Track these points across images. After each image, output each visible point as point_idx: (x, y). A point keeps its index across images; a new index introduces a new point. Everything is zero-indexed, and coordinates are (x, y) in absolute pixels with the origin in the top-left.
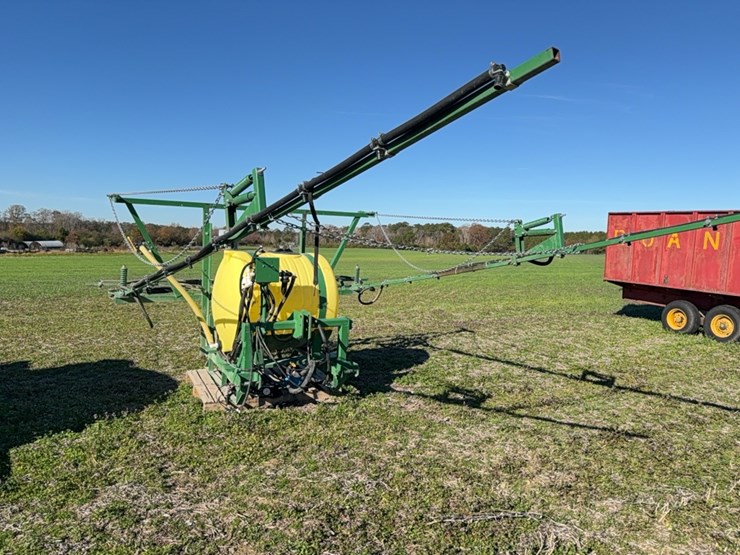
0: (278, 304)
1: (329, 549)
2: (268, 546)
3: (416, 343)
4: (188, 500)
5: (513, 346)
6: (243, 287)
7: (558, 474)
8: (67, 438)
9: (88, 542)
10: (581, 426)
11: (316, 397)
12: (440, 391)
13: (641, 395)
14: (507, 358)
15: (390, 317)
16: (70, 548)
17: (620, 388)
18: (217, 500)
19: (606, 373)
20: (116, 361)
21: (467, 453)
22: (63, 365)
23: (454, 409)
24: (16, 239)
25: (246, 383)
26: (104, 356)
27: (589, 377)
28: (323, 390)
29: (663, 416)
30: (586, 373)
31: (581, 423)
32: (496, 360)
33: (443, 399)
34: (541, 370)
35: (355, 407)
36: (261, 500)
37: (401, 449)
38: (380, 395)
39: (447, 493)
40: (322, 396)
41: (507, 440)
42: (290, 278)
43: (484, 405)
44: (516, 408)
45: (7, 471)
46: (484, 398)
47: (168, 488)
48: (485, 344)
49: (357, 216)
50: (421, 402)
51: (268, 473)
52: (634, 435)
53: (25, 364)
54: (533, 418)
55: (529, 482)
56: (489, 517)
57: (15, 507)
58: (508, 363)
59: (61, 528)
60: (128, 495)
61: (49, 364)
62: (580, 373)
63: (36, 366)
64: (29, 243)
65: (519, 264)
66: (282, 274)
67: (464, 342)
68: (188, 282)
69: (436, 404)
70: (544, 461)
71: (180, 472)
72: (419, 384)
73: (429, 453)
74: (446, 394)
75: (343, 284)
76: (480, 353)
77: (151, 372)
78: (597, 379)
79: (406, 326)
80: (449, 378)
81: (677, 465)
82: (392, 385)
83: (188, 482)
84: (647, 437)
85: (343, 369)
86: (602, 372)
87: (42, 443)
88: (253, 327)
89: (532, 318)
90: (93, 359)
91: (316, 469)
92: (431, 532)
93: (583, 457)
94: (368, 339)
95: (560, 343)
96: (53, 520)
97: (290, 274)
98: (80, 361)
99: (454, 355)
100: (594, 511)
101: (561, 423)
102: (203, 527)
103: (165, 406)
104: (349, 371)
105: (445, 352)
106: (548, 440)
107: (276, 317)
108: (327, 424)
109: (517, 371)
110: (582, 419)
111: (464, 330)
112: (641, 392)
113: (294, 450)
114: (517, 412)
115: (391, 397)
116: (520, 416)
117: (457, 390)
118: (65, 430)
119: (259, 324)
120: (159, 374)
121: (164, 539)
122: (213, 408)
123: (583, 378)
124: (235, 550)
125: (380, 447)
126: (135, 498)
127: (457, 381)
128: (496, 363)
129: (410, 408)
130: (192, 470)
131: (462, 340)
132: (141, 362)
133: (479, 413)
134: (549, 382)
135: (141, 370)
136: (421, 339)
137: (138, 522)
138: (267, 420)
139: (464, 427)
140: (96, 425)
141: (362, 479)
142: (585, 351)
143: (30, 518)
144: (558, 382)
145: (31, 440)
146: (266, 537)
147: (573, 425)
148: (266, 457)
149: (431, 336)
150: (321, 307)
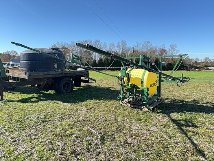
11: (144, 109)
28: (146, 108)
42: (129, 75)
66: (127, 74)
150: (142, 84)
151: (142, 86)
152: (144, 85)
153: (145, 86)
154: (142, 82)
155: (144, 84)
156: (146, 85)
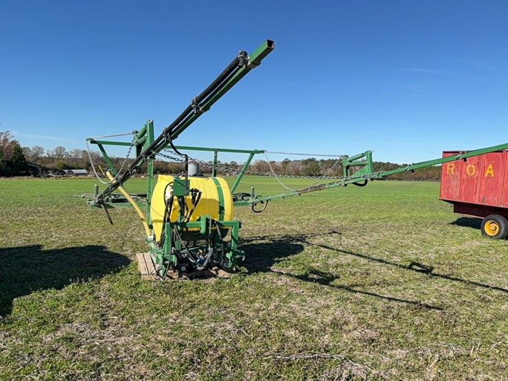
0: (190, 210)
1: (194, 370)
2: (155, 366)
3: (298, 240)
4: (114, 334)
5: (366, 244)
6: (166, 199)
7: (367, 331)
8: (52, 293)
9: (44, 357)
10: (396, 300)
11: (218, 274)
12: (303, 273)
13: (449, 280)
14: (359, 253)
15: (285, 223)
16: (32, 360)
17: (435, 275)
18: (132, 336)
19: (428, 264)
20: (96, 246)
21: (308, 314)
22: (63, 247)
23: (309, 284)
24: (59, 168)
25: (167, 262)
26: (90, 243)
27: (414, 267)
28: (223, 269)
29: (460, 295)
30: (413, 264)
31: (398, 298)
32: (352, 253)
33: (304, 278)
34: (381, 261)
35: (240, 281)
36: (160, 338)
37: (264, 310)
38: (261, 274)
39: (285, 339)
40: (222, 273)
41: (340, 306)
42: (198, 193)
43: (332, 283)
44: (354, 286)
45: (9, 312)
46: (333, 278)
47: (104, 327)
48: (346, 242)
49: (253, 153)
50: (288, 280)
51: (170, 320)
52: (433, 308)
53: (39, 246)
54: (363, 293)
55: (345, 335)
56: (307, 357)
57: (7, 334)
58: (358, 255)
59: (31, 347)
60: (77, 330)
61: (54, 247)
62: (409, 264)
63: (46, 248)
64: (66, 171)
65: (346, 185)
66: (192, 190)
67: (332, 240)
68: (139, 195)
69: (297, 282)
70: (361, 321)
71: (115, 317)
72: (290, 267)
73: (282, 313)
74: (307, 275)
75: (243, 199)
76: (341, 248)
77: (116, 254)
78: (420, 268)
79: (294, 229)
80: (313, 265)
81: (458, 330)
82: (271, 268)
83: (118, 324)
84: (441, 309)
85: (234, 255)
86: (424, 263)
87: (35, 295)
88: (172, 225)
89: (387, 225)
90: (82, 245)
91: (202, 320)
92: (265, 364)
93: (390, 320)
94: (265, 237)
95: (402, 243)
96: (27, 342)
97: (198, 191)
98: (74, 246)
99: (322, 249)
100: (384, 357)
101: (382, 297)
102: (118, 352)
103: (118, 276)
104: (238, 256)
105: (315, 246)
106: (368, 308)
107: (188, 219)
108: (219, 292)
109: (363, 261)
110: (399, 296)
111: (335, 232)
112: (450, 278)
113: (192, 307)
114: (354, 289)
115: (269, 276)
116: (355, 292)
117: (315, 272)
118: (51, 288)
119: (176, 223)
120: (121, 255)
121: (91, 358)
122: (147, 278)
123: (410, 268)
124: (134, 367)
125: (250, 307)
126: (82, 332)
127: (318, 266)
128: (350, 255)
129: (280, 283)
130: (123, 317)
131: (331, 239)
132: (111, 247)
133: (326, 288)
134: (384, 269)
135: (110, 253)
136: (302, 238)
137: (78, 346)
138: (180, 287)
139: (312, 297)
140: (71, 286)
141: (229, 327)
142: (417, 249)
143: (15, 340)
144: (391, 269)
145: (28, 293)
146: (156, 361)
147: (390, 299)
148: (172, 310)
149: (309, 235)
150: (220, 213)
151: (222, 218)
152: (225, 216)
153: (227, 219)
154: (222, 209)
155: (225, 212)
156: (229, 215)
